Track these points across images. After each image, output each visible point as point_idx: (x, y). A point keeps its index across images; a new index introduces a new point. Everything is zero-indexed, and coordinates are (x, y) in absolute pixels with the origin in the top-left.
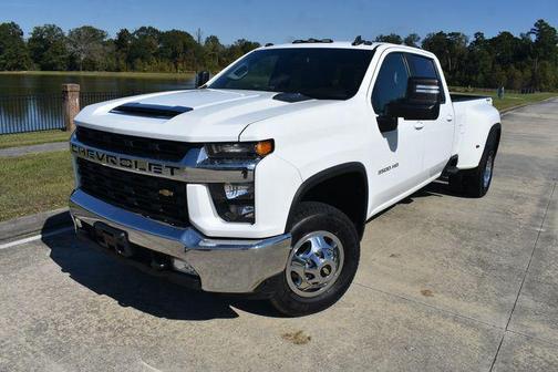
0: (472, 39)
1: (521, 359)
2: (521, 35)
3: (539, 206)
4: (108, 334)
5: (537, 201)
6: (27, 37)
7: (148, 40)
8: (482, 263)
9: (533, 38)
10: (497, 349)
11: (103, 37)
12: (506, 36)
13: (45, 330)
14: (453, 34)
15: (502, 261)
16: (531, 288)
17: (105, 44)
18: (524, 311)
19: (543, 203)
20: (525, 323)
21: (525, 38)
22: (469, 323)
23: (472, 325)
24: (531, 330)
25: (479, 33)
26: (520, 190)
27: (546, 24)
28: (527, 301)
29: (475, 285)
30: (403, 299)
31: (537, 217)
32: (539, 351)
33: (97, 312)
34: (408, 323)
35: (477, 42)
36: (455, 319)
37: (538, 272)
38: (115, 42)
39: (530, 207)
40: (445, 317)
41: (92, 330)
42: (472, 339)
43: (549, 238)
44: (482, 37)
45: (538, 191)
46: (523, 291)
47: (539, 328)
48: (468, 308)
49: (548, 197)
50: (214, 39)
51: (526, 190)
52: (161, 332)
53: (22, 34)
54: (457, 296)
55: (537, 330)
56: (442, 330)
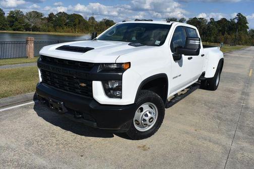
0: (209, 21)
1: (239, 157)
2: (231, 20)
3: (242, 94)
4: (61, 146)
5: (240, 93)
6: (6, 15)
7: (62, 18)
8: (219, 118)
9: (236, 21)
10: (228, 153)
11: (42, 16)
13: (33, 144)
14: (200, 18)
15: (228, 117)
16: (241, 128)
17: (42, 19)
18: (239, 138)
19: (243, 93)
20: (239, 143)
21: (232, 21)
22: (216, 143)
23: (217, 143)
24: (242, 146)
25: (212, 18)
26: (233, 88)
27: (241, 15)
28: (239, 134)
29: (217, 127)
30: (187, 133)
31: (241, 99)
32: (246, 154)
33: (55, 137)
34: (190, 142)
35: (211, 22)
36: (210, 141)
37: (243, 122)
38: (47, 18)
39: (238, 95)
40: (206, 140)
41: (54, 144)
42: (218, 149)
43: (247, 108)
44: (213, 20)
45: (241, 88)
46: (237, 130)
47: (245, 145)
48: (215, 136)
49: (245, 91)
50: (93, 18)
51: (235, 88)
52: (85, 146)
53: (4, 14)
54: (210, 131)
55: (244, 146)
56: (205, 145)
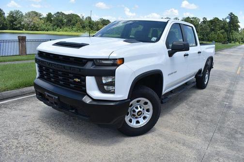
0: (202, 20)
2: (223, 19)
3: (227, 93)
5: (226, 90)
8: (199, 118)
9: (228, 20)
12: (216, 19)
14: (193, 18)
15: (208, 117)
16: (220, 130)
18: (216, 141)
19: (228, 91)
20: (216, 147)
21: (224, 21)
22: (189, 147)
23: (191, 147)
24: (218, 150)
25: (204, 18)
26: (219, 86)
28: (217, 136)
29: (195, 128)
31: (225, 98)
36: (184, 144)
37: (224, 123)
39: (223, 93)
40: (179, 143)
42: (191, 154)
43: (230, 107)
44: (206, 20)
45: (227, 86)
46: (216, 131)
47: (222, 149)
48: (190, 139)
49: (231, 89)
51: (221, 86)
54: (185, 133)
55: (221, 150)
56: (177, 149)
